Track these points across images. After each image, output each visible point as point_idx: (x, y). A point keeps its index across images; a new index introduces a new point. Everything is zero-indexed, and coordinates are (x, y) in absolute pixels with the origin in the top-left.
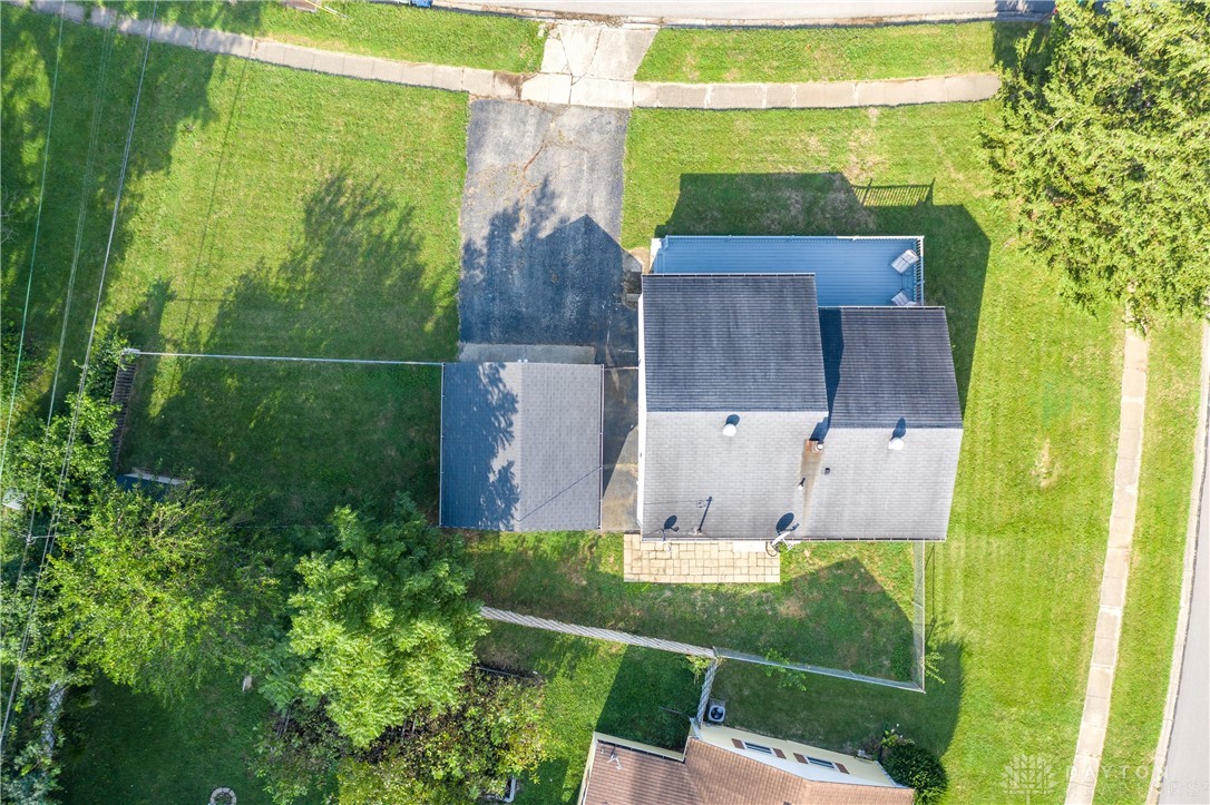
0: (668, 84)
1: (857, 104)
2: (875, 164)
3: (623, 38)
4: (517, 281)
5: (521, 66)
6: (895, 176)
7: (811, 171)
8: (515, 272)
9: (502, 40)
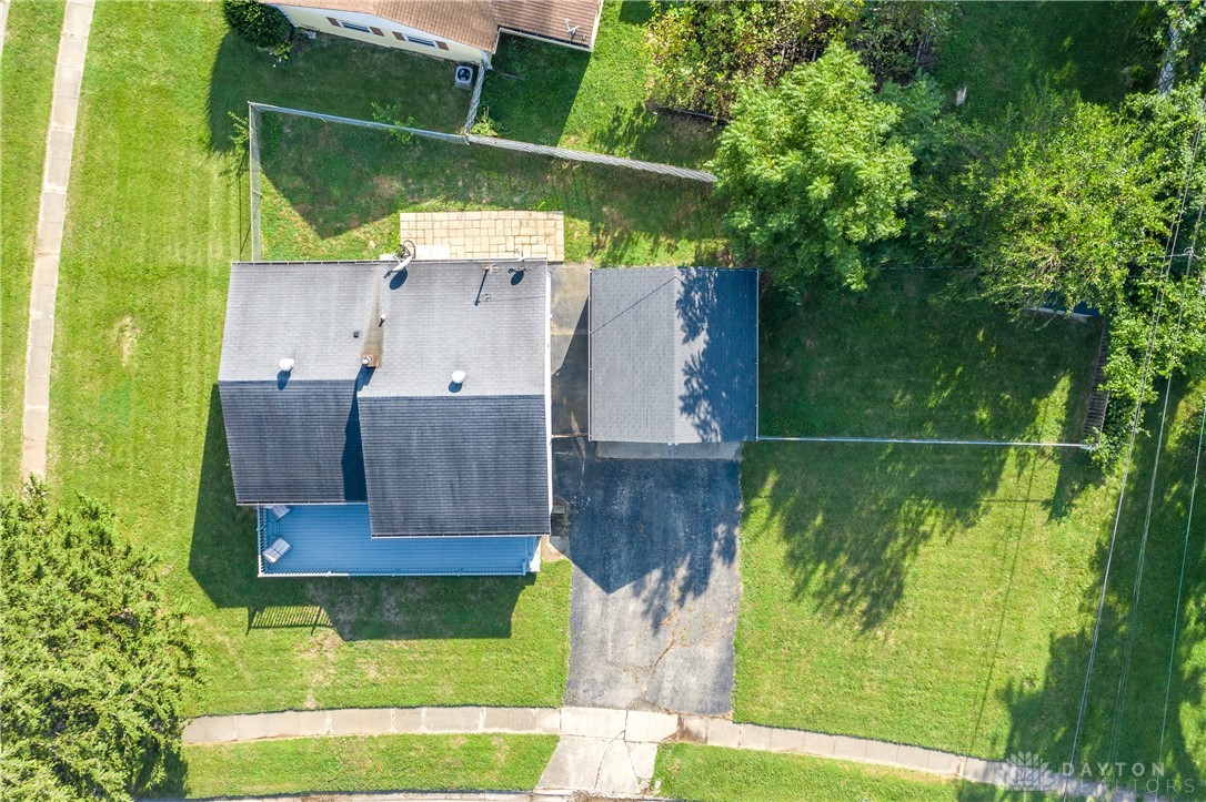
0: (524, 732)
1: (328, 712)
2: (307, 650)
3: (572, 780)
4: (680, 524)
5: (679, 750)
6: (287, 638)
7: (374, 642)
8: (682, 534)
9: (699, 777)
